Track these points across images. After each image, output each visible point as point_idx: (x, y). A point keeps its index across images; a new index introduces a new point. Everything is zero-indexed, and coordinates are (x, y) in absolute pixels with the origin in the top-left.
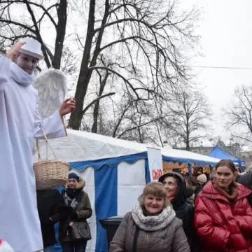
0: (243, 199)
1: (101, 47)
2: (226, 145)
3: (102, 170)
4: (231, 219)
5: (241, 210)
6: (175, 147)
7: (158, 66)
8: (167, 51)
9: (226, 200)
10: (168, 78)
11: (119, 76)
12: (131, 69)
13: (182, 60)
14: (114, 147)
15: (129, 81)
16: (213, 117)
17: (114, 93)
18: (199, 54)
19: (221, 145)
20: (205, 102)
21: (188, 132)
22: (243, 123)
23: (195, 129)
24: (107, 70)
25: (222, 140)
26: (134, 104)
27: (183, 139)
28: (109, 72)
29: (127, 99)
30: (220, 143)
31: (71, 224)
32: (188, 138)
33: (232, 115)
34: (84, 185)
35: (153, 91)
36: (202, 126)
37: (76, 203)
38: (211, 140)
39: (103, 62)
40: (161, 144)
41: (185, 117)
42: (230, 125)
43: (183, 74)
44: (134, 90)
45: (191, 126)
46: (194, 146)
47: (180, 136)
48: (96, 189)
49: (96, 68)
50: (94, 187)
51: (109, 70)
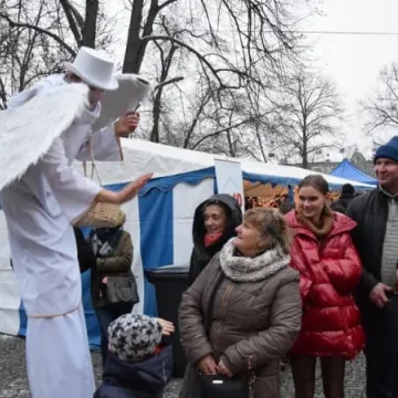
0: (341, 234)
1: (160, 4)
2: (367, 159)
3: (150, 197)
4: (315, 262)
5: (336, 250)
6: (284, 163)
7: (250, 32)
8: (265, 8)
9: (312, 235)
10: (266, 51)
11: (191, 50)
12: (209, 38)
13: (289, 23)
14: (166, 160)
15: (206, 58)
16: (344, 115)
17: (182, 78)
18: (317, 11)
19: (358, 158)
20: (333, 90)
21: (305, 139)
22: (391, 123)
23: (316, 134)
24: (173, 41)
25: (360, 151)
26: (216, 96)
27: (298, 150)
28: (175, 44)
29: (206, 87)
30: (358, 155)
31: (105, 280)
32: (305, 148)
33: (375, 111)
34: (124, 221)
35: (245, 74)
36: (328, 128)
37: (109, 248)
38: (342, 151)
39: (166, 29)
40: (262, 159)
41: (301, 115)
42: (371, 127)
43: (290, 45)
44: (215, 72)
45: (310, 130)
46: (316, 161)
47: (292, 145)
48: (141, 225)
49: (154, 39)
50: (138, 223)
51: (174, 41)
